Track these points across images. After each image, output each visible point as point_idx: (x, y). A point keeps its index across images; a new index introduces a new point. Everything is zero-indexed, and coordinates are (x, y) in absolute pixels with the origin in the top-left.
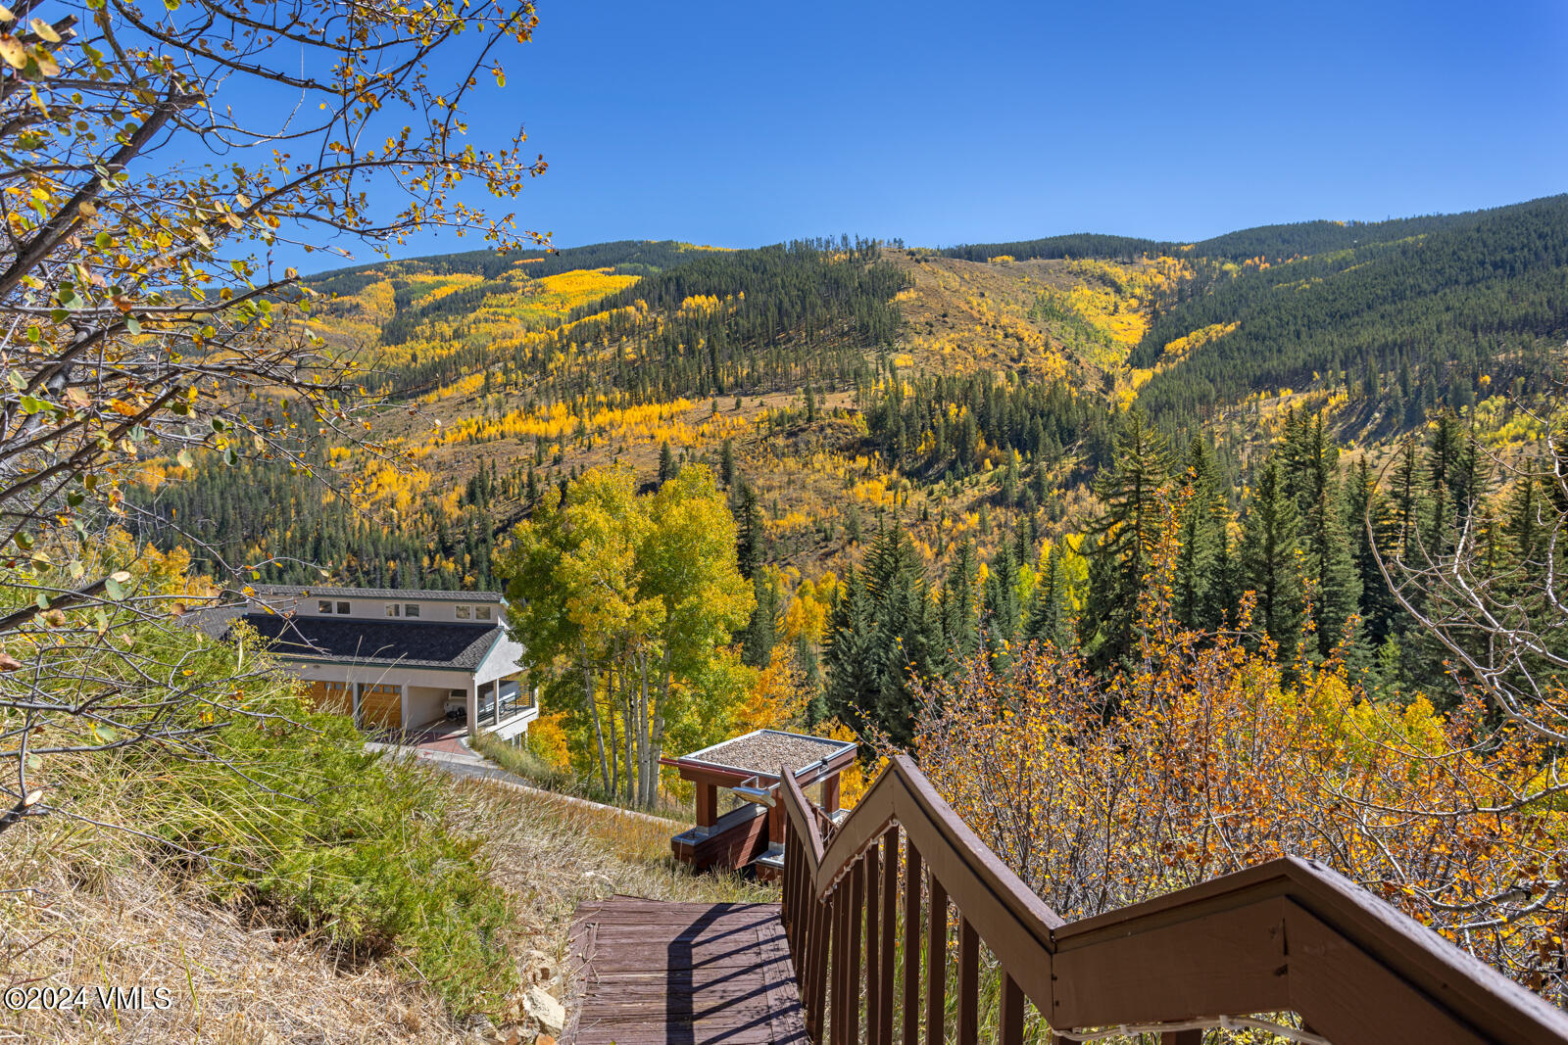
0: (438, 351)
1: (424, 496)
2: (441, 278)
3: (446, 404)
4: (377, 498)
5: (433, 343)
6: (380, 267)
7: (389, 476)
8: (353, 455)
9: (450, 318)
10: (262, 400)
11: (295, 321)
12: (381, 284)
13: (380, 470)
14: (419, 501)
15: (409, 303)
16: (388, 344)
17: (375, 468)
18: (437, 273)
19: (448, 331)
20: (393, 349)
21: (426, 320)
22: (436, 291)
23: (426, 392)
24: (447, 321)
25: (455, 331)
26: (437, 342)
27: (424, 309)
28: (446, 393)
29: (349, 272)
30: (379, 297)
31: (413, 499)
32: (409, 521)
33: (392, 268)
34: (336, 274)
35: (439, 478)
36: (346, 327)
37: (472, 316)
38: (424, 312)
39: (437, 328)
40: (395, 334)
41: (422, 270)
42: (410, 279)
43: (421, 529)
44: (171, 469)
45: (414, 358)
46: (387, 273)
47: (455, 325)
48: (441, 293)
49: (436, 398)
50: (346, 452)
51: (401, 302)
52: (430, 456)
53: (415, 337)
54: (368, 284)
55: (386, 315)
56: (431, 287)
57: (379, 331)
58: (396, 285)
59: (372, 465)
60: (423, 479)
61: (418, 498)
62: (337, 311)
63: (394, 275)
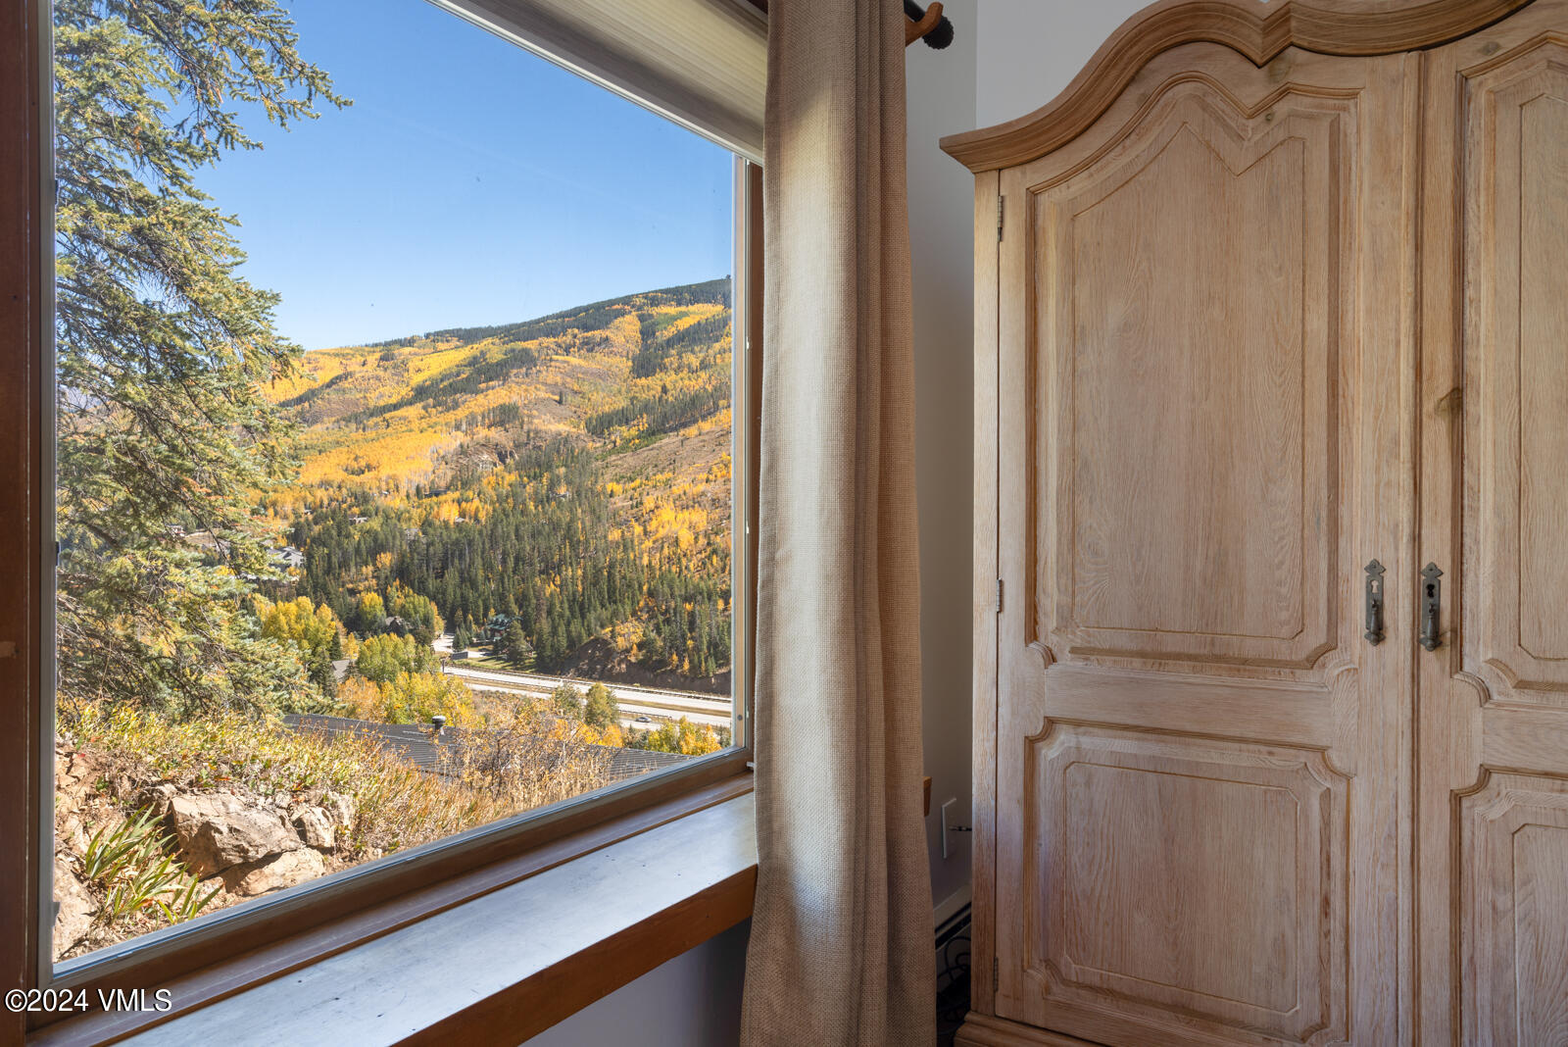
0: (686, 382)
1: (706, 535)
2: (683, 308)
3: (706, 438)
4: (659, 535)
5: (681, 375)
6: (627, 300)
7: (667, 513)
8: (625, 491)
9: (697, 349)
10: (532, 435)
11: (555, 357)
12: (628, 317)
13: (657, 507)
14: (702, 541)
15: (654, 333)
16: (639, 377)
17: (652, 506)
18: (679, 304)
19: (695, 362)
20: (643, 381)
21: (673, 352)
22: (679, 322)
23: (684, 425)
24: (693, 352)
25: (702, 362)
26: (684, 374)
27: (669, 340)
28: (706, 426)
29: (599, 307)
30: (627, 328)
31: (696, 539)
32: (695, 560)
33: (638, 301)
34: (586, 309)
35: (717, 514)
36: (600, 361)
37: (717, 346)
38: (670, 343)
39: (684, 359)
40: (644, 366)
41: (666, 302)
42: (655, 311)
43: (712, 571)
44: (464, 504)
45: (665, 390)
46: (633, 306)
47: (701, 355)
48: (684, 324)
49: (696, 432)
50: (617, 488)
51: (647, 332)
52: (703, 494)
53: (663, 368)
54: (616, 318)
55: (633, 347)
56: (675, 318)
57: (630, 363)
58: (642, 318)
59: (649, 503)
60: (700, 518)
61: (701, 537)
62: (589, 346)
63: (640, 308)
